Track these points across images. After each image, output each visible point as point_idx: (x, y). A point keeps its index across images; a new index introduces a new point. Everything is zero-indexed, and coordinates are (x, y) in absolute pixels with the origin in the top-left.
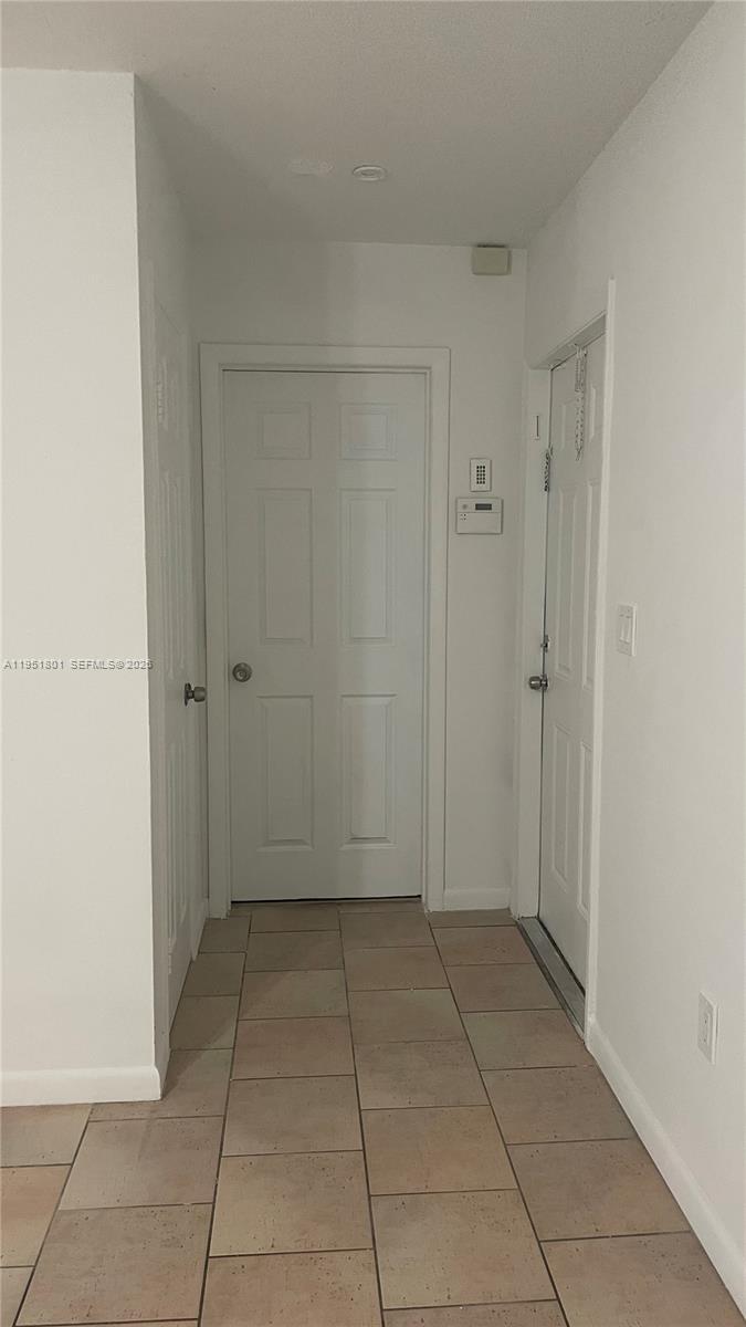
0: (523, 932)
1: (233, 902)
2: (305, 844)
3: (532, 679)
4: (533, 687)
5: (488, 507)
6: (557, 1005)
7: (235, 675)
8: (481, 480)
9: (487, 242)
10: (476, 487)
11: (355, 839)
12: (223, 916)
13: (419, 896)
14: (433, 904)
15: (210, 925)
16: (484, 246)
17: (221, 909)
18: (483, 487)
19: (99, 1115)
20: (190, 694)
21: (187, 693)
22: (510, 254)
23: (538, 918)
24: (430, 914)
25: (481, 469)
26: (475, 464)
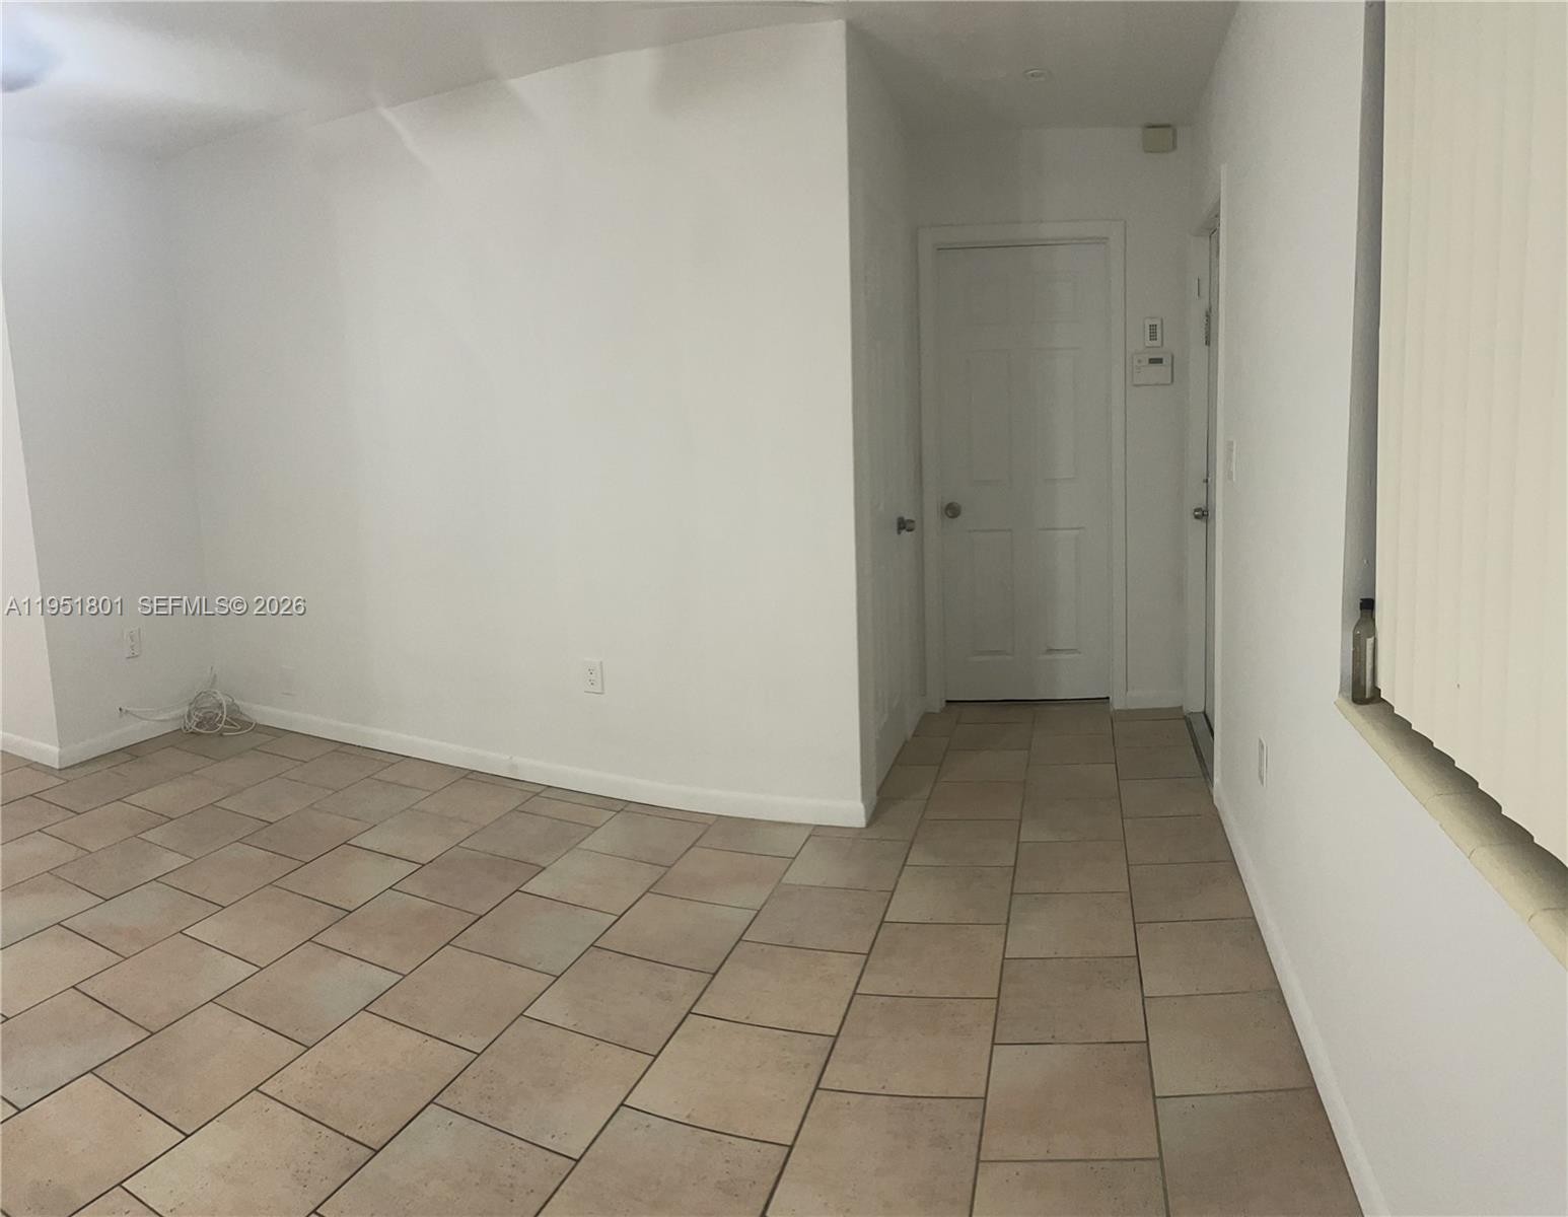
0: (1189, 724)
1: (948, 701)
2: (1007, 654)
3: (1196, 510)
4: (1197, 517)
5: (1159, 361)
6: (1201, 774)
7: (947, 514)
8: (1153, 337)
9: (1154, 122)
10: (1149, 343)
11: (1050, 651)
12: (937, 711)
13: (1108, 698)
14: (1117, 704)
15: (927, 717)
16: (1154, 127)
17: (937, 706)
18: (1154, 343)
19: (817, 832)
20: (903, 525)
21: (899, 524)
22: (1175, 134)
23: (1204, 713)
24: (1115, 711)
25: (1153, 328)
26: (1149, 322)
